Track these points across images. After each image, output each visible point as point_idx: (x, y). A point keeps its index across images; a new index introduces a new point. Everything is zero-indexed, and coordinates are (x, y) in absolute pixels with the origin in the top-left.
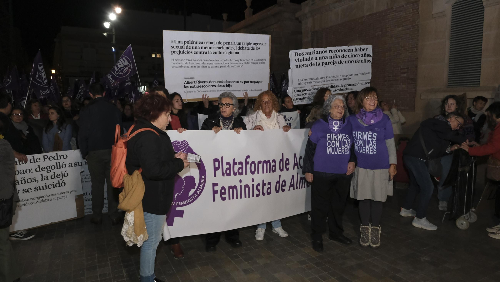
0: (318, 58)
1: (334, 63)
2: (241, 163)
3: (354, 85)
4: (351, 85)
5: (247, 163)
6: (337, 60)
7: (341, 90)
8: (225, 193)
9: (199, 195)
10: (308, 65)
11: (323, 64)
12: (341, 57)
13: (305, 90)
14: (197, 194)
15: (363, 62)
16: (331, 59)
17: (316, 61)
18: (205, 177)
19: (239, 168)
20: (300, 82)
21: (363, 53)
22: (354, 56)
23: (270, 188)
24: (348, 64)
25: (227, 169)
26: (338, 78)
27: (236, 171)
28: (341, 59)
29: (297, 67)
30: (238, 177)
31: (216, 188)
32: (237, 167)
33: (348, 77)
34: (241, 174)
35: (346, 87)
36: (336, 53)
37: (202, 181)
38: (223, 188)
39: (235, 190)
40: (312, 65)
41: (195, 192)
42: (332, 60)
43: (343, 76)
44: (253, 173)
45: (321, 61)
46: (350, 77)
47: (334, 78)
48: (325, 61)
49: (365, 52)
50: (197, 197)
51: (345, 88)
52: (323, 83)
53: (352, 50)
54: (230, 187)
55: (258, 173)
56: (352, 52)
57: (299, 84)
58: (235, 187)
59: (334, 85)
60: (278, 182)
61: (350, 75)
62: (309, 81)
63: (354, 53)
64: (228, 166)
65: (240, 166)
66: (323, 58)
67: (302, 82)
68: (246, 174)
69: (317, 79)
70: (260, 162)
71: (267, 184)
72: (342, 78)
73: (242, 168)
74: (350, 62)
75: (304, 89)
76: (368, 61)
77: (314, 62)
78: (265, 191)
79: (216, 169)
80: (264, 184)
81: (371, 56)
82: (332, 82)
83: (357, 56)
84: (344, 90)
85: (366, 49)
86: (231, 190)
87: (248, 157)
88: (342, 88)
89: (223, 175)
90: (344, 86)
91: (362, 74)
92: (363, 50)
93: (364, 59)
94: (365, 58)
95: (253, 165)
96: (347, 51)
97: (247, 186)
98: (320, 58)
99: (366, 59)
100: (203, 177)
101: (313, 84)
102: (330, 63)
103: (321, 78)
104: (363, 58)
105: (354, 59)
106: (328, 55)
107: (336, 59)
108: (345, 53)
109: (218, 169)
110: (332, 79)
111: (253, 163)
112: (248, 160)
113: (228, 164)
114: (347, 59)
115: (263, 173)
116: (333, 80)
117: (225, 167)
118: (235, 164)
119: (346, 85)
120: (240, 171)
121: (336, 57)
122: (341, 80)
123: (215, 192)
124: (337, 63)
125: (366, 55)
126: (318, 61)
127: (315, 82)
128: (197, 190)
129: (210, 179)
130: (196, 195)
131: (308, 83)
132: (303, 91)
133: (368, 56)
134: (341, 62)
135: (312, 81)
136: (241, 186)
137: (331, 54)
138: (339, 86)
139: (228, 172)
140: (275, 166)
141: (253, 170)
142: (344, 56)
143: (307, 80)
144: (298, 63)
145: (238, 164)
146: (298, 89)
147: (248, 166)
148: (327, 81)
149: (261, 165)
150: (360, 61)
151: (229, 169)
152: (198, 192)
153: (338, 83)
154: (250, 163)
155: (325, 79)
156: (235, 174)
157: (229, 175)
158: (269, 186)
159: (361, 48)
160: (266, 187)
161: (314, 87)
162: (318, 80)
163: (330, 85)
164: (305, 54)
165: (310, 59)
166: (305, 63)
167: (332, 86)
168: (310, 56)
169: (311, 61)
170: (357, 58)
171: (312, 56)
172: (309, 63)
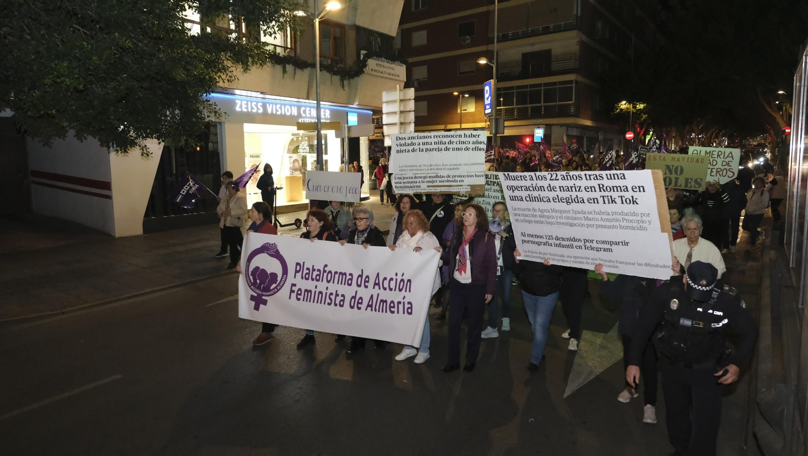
0: (421, 144)
1: (440, 150)
2: (319, 270)
3: (464, 177)
5: (325, 271)
6: (443, 146)
8: (300, 295)
9: (278, 290)
10: (410, 151)
11: (427, 150)
12: (447, 143)
13: (407, 178)
14: (278, 289)
15: (475, 150)
16: (436, 145)
17: (419, 146)
18: (287, 277)
19: (317, 275)
20: (400, 169)
21: (474, 139)
22: (464, 143)
23: (343, 301)
24: (455, 151)
25: (306, 274)
26: (444, 167)
27: (314, 277)
28: (447, 145)
29: (398, 152)
30: (315, 283)
31: (294, 288)
32: (315, 273)
33: (455, 167)
34: (318, 280)
36: (442, 139)
37: (284, 280)
38: (300, 290)
39: (309, 293)
40: (413, 150)
41: (276, 287)
42: (436, 146)
43: (450, 165)
44: (328, 282)
45: (424, 147)
46: (458, 167)
47: (439, 167)
48: (429, 147)
49: (477, 139)
50: (277, 292)
52: (427, 172)
53: (460, 136)
54: (306, 290)
55: (333, 283)
56: (460, 139)
57: (400, 171)
58: (310, 291)
59: (439, 175)
60: (354, 297)
61: (458, 165)
62: (411, 168)
63: (463, 139)
64: (308, 271)
65: (318, 273)
66: (427, 143)
67: (403, 168)
68: (322, 281)
69: (420, 166)
70: (336, 273)
71: (340, 296)
72: (448, 167)
73: (319, 275)
74: (458, 149)
75: (405, 176)
76: (480, 149)
77: (416, 147)
78: (337, 302)
79: (297, 272)
80: (337, 295)
81: (484, 143)
82: (436, 171)
83: (466, 143)
85: (480, 135)
86: (306, 293)
87: (326, 266)
88: (448, 179)
89: (302, 278)
91: (473, 164)
92: (474, 136)
93: (476, 147)
94: (477, 145)
95: (330, 275)
96: (454, 136)
97: (321, 293)
98: (424, 144)
99: (478, 147)
100: (285, 276)
101: (415, 172)
102: (434, 150)
103: (424, 165)
104: (474, 146)
105: (464, 146)
106: (433, 140)
107: (441, 145)
108: (452, 139)
109: (298, 272)
110: (437, 167)
111: (330, 272)
112: (326, 269)
113: (308, 269)
114: (455, 146)
115: (338, 283)
116: (438, 169)
117: (305, 271)
118: (314, 270)
120: (318, 278)
121: (441, 143)
123: (292, 291)
124: (443, 149)
125: (478, 142)
126: (422, 147)
127: (418, 170)
128: (277, 286)
129: (290, 279)
130: (276, 290)
131: (410, 170)
132: (404, 178)
133: (481, 143)
134: (447, 149)
135: (414, 168)
136: (315, 291)
137: (436, 140)
138: (445, 176)
139: (307, 276)
140: (351, 279)
141: (329, 279)
142: (451, 142)
143: (409, 166)
144: (399, 148)
145: (316, 270)
146: (398, 176)
147: (325, 274)
148: (431, 169)
149: (337, 276)
150: (471, 149)
151: (308, 274)
152: (278, 288)
154: (327, 272)
155: (429, 168)
156: (313, 279)
157: (307, 279)
158: (342, 298)
159: (471, 134)
160: (339, 298)
161: (417, 176)
162: (421, 168)
163: (434, 174)
164: (407, 138)
165: (412, 144)
166: (407, 148)
167: (437, 176)
168: (412, 140)
169: (413, 146)
170: (467, 145)
171: (414, 141)
172: (411, 148)
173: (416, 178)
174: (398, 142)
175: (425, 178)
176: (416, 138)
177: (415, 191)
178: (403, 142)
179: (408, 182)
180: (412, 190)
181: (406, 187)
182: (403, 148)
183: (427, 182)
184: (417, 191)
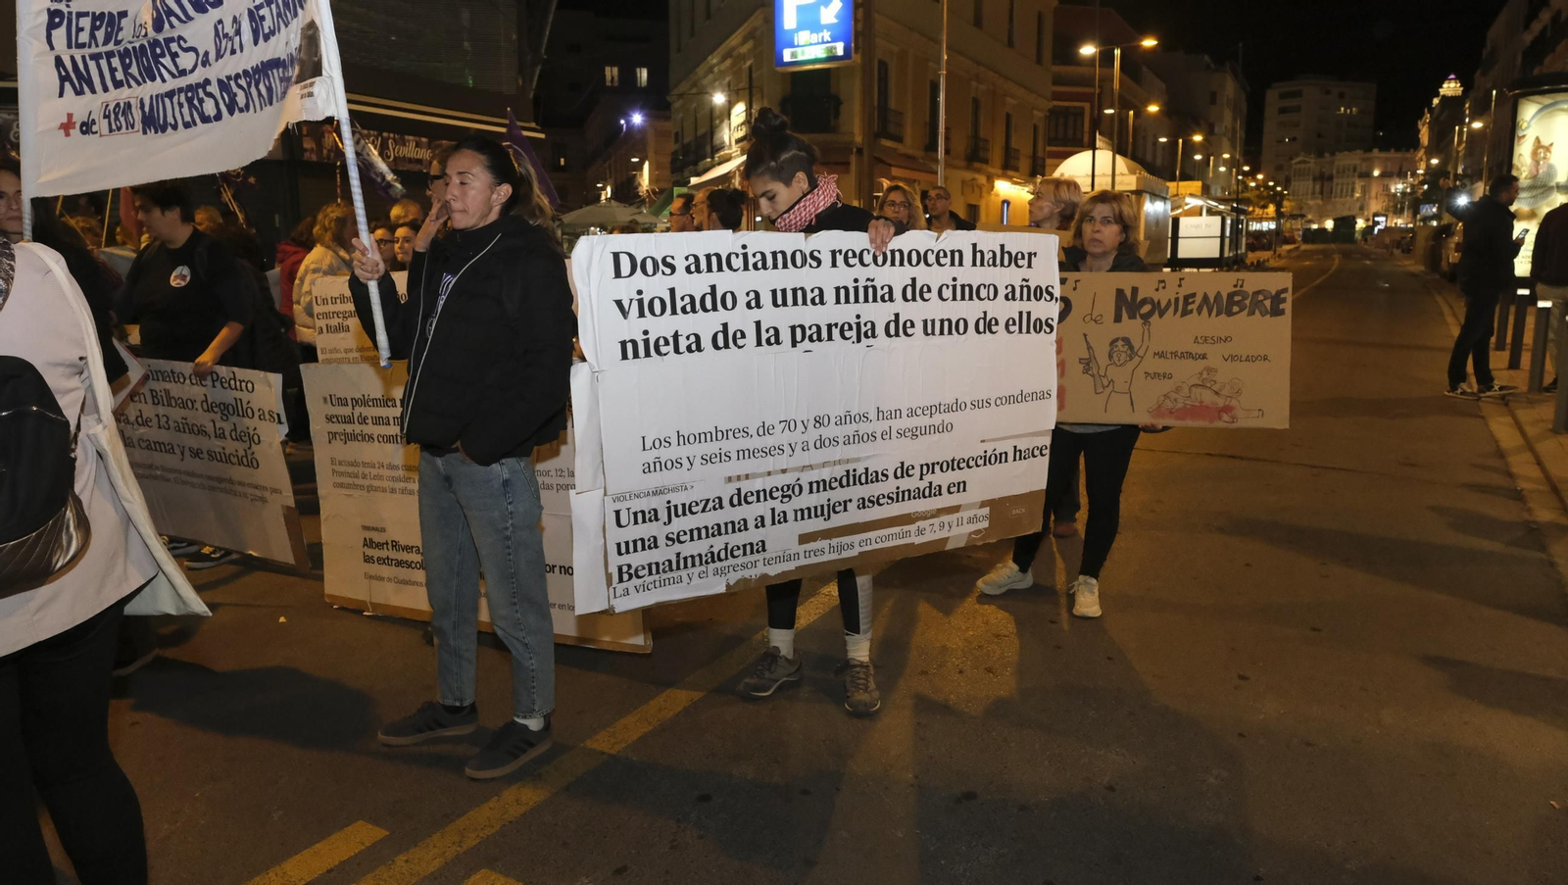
0: (766, 299)
1: (863, 332)
3: (972, 463)
4: (953, 465)
6: (878, 313)
7: (899, 496)
10: (706, 342)
11: (800, 334)
12: (897, 294)
13: (687, 509)
15: (1017, 328)
16: (843, 306)
17: (756, 314)
20: (650, 456)
21: (1011, 276)
22: (970, 292)
24: (937, 340)
26: (884, 425)
28: (898, 306)
33: (937, 419)
35: (928, 478)
36: (872, 271)
40: (726, 339)
42: (846, 313)
43: (912, 413)
45: (783, 318)
46: (948, 417)
47: (864, 428)
48: (808, 315)
49: (1024, 272)
51: (923, 485)
52: (802, 458)
53: (956, 257)
56: (956, 271)
57: (648, 469)
59: (861, 470)
61: (949, 409)
62: (711, 448)
63: (970, 275)
66: (799, 296)
67: (666, 454)
69: (765, 430)
72: (906, 423)
74: (952, 327)
75: (678, 499)
76: (1039, 326)
77: (740, 319)
81: (1051, 295)
82: (852, 451)
83: (983, 293)
84: (920, 494)
85: (1030, 254)
88: (906, 484)
90: (917, 472)
91: (1011, 399)
92: (1014, 260)
93: (1021, 313)
94: (1025, 306)
96: (931, 258)
98: (779, 299)
99: (1029, 313)
101: (736, 467)
102: (836, 332)
103: (788, 425)
104: (1012, 309)
105: (971, 310)
106: (828, 278)
107: (871, 305)
108: (924, 275)
110: (849, 429)
114: (936, 309)
116: (858, 438)
119: (930, 467)
121: (870, 293)
122: (901, 434)
124: (880, 330)
125: (1028, 287)
126: (769, 315)
127: (751, 453)
131: (707, 460)
132: (673, 511)
133: (1038, 294)
134: (898, 328)
135: (731, 445)
137: (844, 276)
138: (891, 474)
142: (915, 292)
143: (699, 438)
146: (638, 505)
148: (821, 443)
150: (1002, 324)
153: (884, 456)
155: (813, 435)
159: (1002, 246)
161: (746, 487)
162: (768, 441)
163: (838, 467)
164: (680, 264)
165: (715, 301)
166: (687, 324)
167: (851, 479)
168: (714, 278)
169: (722, 315)
170: (987, 305)
171: (725, 281)
172: (706, 324)
173: (740, 499)
174: (626, 289)
175: (788, 492)
176: (737, 263)
177: (733, 577)
178: (656, 286)
179: (696, 534)
180: (716, 572)
181: (683, 562)
182: (662, 326)
183: (803, 514)
184: (746, 573)
